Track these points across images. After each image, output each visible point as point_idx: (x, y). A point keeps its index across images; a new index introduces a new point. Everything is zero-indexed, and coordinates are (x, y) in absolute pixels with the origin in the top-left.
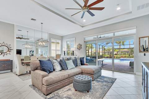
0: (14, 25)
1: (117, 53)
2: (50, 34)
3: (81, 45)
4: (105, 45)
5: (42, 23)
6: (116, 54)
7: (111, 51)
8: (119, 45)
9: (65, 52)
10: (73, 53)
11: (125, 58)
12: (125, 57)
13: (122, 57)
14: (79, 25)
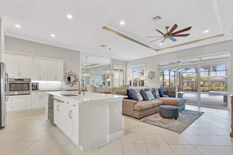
0: (79, 52)
1: (204, 84)
2: (113, 59)
3: (154, 73)
4: (183, 72)
5: (110, 49)
6: (202, 86)
7: (193, 80)
8: (208, 70)
9: (131, 82)
10: (143, 84)
11: (218, 92)
12: (219, 90)
13: (213, 90)
14: (153, 49)
